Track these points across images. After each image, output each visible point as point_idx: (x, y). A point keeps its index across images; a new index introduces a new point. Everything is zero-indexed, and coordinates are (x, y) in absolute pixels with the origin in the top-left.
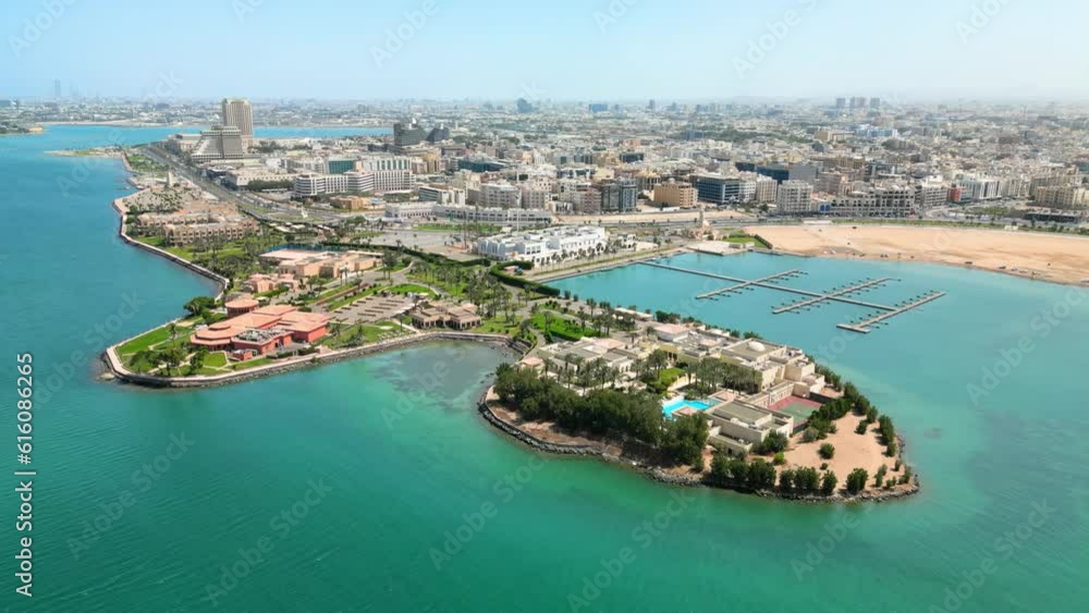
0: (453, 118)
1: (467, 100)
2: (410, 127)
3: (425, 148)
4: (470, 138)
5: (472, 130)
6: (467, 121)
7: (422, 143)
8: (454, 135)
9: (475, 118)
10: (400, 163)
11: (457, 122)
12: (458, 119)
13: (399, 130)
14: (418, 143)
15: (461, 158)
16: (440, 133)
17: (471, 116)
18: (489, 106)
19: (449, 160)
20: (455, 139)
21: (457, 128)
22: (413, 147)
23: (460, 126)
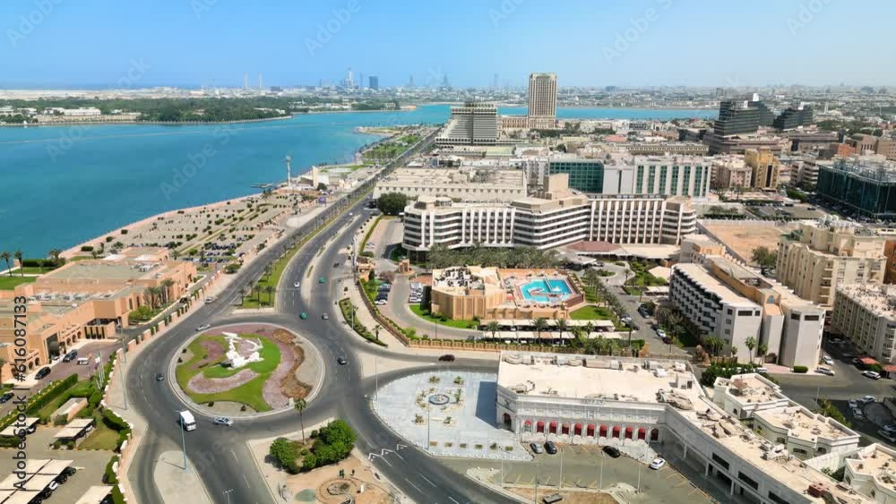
0: (823, 101)
1: (842, 85)
2: (745, 106)
3: (764, 139)
4: (845, 124)
5: (848, 114)
6: (840, 104)
7: (761, 130)
8: (820, 120)
9: (851, 100)
10: (687, 171)
11: (827, 104)
12: (830, 101)
13: (727, 109)
14: (755, 130)
15: (828, 164)
16: (795, 115)
17: (846, 98)
18: (870, 90)
19: (801, 165)
20: (819, 124)
21: (826, 111)
22: (744, 137)
23: (830, 109)
